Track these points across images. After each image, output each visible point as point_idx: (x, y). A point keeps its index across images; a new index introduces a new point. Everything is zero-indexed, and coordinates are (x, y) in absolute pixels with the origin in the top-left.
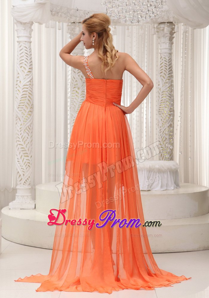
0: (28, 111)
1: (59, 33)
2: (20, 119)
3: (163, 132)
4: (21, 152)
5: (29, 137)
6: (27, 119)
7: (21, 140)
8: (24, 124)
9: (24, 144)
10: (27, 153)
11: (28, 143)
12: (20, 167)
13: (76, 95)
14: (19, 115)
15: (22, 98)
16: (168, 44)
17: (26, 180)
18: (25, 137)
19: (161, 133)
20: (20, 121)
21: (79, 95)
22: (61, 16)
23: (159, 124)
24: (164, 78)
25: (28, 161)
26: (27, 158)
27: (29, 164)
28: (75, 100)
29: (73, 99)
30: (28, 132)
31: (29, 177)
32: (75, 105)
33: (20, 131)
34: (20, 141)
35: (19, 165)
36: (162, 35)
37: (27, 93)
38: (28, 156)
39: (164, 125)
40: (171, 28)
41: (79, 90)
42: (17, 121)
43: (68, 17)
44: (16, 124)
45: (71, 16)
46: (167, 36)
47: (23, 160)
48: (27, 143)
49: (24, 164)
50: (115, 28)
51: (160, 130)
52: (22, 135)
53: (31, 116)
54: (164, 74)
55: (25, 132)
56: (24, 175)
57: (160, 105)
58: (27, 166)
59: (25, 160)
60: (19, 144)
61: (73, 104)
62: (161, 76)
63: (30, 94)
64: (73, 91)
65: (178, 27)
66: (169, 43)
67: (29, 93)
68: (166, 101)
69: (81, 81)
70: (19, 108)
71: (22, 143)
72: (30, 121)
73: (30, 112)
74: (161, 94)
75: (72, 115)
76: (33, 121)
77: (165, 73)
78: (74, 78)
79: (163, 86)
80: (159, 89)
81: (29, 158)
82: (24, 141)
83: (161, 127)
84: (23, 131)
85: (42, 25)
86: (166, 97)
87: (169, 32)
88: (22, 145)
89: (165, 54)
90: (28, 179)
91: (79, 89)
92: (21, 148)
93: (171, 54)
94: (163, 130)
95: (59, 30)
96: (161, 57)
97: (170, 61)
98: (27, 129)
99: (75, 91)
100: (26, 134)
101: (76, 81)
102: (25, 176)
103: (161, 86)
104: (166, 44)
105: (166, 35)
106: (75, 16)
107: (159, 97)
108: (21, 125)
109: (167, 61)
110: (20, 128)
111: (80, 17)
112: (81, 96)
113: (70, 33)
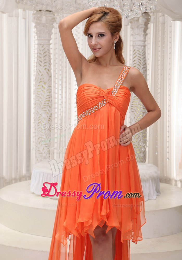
13: (42, 90)
16: (142, 35)
21: (45, 91)
22: (26, 3)
23: (132, 121)
28: (40, 96)
29: (39, 94)
32: (40, 102)
36: (136, 26)
40: (146, 19)
43: (34, 4)
45: (37, 3)
46: (141, 28)
57: (133, 102)
61: (39, 100)
64: (39, 86)
66: (144, 35)
69: (47, 74)
75: (37, 111)
77: (139, 67)
78: (40, 72)
87: (143, 24)
89: (139, 47)
91: (45, 83)
93: (144, 46)
96: (134, 50)
97: (143, 54)
99: (41, 86)
101: (42, 75)
104: (140, 35)
105: (141, 26)
106: (41, 4)
109: (141, 54)
111: (47, 5)
112: (48, 91)
113: (36, 23)
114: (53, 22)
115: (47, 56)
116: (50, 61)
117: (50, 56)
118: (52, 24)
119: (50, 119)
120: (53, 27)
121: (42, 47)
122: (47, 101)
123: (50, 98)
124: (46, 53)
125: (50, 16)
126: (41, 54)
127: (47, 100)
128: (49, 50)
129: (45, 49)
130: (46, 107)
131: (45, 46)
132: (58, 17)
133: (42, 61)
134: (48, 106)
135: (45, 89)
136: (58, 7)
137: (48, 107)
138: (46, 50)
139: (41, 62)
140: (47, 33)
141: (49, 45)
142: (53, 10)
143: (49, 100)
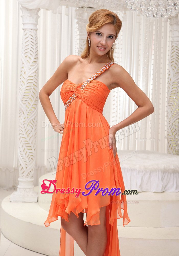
0: (32, 104)
2: (23, 113)
3: (173, 123)
4: (24, 145)
5: (33, 131)
6: (31, 113)
7: (24, 133)
8: (28, 118)
9: (28, 137)
10: (31, 146)
11: (32, 136)
12: (23, 160)
14: (22, 109)
15: (26, 90)
17: (29, 173)
18: (28, 130)
19: (171, 124)
20: (24, 114)
22: (69, 0)
23: (169, 115)
24: (175, 68)
25: (32, 154)
26: (30, 151)
27: (32, 157)
30: (32, 126)
31: (32, 170)
33: (24, 124)
34: (23, 135)
35: (22, 158)
36: (175, 22)
37: (32, 85)
38: (31, 149)
39: (173, 116)
42: (20, 114)
43: (77, 1)
44: (20, 117)
45: (80, 0)
47: (26, 153)
48: (30, 136)
49: (27, 157)
50: (125, 14)
51: (169, 121)
52: (25, 128)
53: (35, 109)
54: (176, 63)
55: (28, 125)
56: (26, 168)
58: (30, 159)
59: (28, 153)
60: (22, 137)
62: (172, 65)
63: (35, 86)
67: (34, 84)
68: (176, 92)
70: (22, 100)
71: (26, 136)
72: (35, 114)
73: (35, 105)
74: (171, 85)
76: (37, 115)
79: (173, 77)
80: (169, 79)
81: (33, 151)
82: (28, 134)
83: (170, 118)
84: (27, 124)
85: (48, 11)
86: (177, 88)
88: (26, 138)
89: (178, 43)
90: (31, 172)
92: (25, 141)
94: (173, 122)
95: (67, 15)
96: (172, 46)
98: (31, 123)
100: (29, 128)
102: (28, 168)
103: (171, 76)
104: (178, 32)
107: (169, 87)
108: (24, 118)
110: (24, 122)
111: (89, 2)
113: (78, 19)
126: (82, 49)
136: (99, 4)
142: (95, 6)
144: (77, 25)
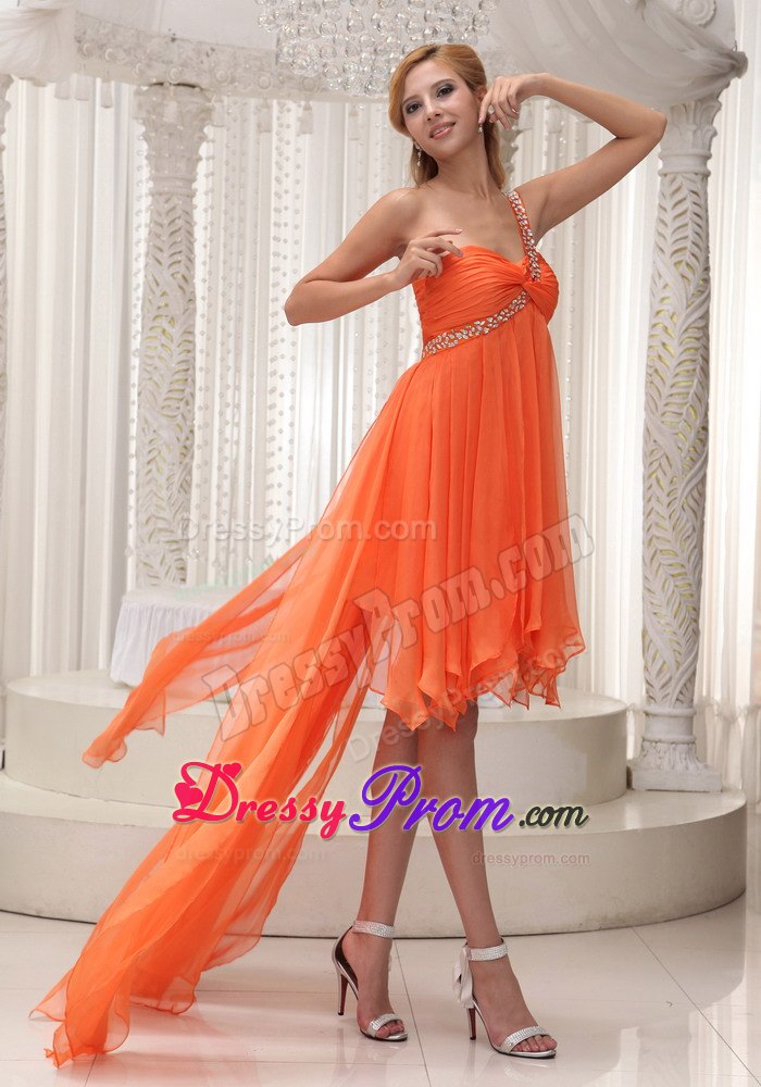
1: (104, 119)
13: (163, 345)
21: (173, 347)
22: (113, 58)
28: (157, 362)
29: (152, 358)
32: (156, 384)
41: (173, 327)
43: (140, 62)
45: (150, 59)
50: (308, 108)
61: (150, 379)
64: (152, 328)
65: (530, 114)
69: (179, 293)
75: (146, 422)
78: (158, 284)
85: (41, 89)
91: (172, 320)
95: (107, 107)
99: (160, 330)
101: (164, 294)
106: (163, 62)
111: (184, 65)
112: (181, 349)
113: (145, 122)
114: (204, 120)
115: (182, 231)
116: (191, 250)
117: (190, 233)
118: (201, 130)
119: (187, 451)
120: (203, 138)
121: (167, 201)
122: (178, 380)
123: (187, 370)
124: (180, 223)
125: (192, 101)
126: (162, 226)
127: (177, 377)
128: (188, 214)
129: (174, 208)
130: (174, 404)
131: (175, 200)
132: (217, 105)
133: (165, 247)
134: (182, 400)
135: (172, 341)
136: (220, 74)
137: (182, 404)
138: (179, 212)
139: (161, 250)
140: (183, 156)
141: (191, 195)
142: (204, 82)
143: (186, 380)
144: (145, 146)
